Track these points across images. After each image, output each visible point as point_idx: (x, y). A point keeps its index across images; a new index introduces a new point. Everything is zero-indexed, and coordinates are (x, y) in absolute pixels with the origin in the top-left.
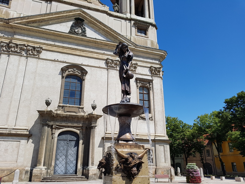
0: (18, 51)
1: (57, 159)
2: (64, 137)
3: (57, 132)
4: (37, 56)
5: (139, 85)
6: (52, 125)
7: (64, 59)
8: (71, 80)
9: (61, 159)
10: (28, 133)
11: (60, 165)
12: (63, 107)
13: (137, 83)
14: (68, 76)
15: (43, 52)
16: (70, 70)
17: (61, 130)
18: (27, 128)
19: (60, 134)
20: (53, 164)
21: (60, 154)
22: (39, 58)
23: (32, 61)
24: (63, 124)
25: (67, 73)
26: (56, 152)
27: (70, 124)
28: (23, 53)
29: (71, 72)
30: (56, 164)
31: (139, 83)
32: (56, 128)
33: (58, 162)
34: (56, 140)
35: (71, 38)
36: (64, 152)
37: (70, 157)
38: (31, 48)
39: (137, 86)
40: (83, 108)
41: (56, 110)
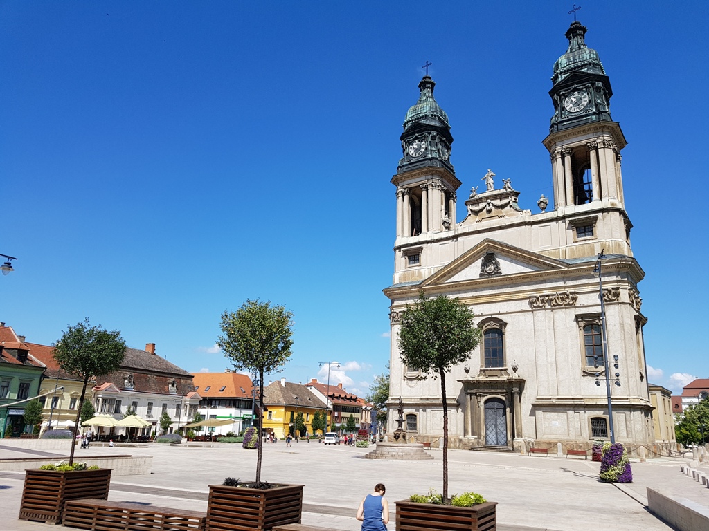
1: (486, 429)
2: (490, 404)
3: (483, 399)
5: (582, 324)
6: (476, 393)
7: (480, 311)
8: (490, 336)
9: (490, 429)
10: (456, 402)
11: (491, 436)
12: (484, 371)
13: (578, 322)
14: (486, 332)
16: (486, 324)
17: (486, 398)
18: (455, 397)
19: (486, 402)
20: (483, 433)
21: (490, 424)
24: (486, 391)
25: (484, 328)
26: (485, 422)
27: (492, 391)
29: (489, 327)
30: (486, 434)
31: (582, 321)
32: (480, 396)
33: (488, 432)
34: (482, 408)
35: (482, 282)
36: (493, 421)
37: (499, 427)
39: (580, 327)
40: (506, 370)
41: (479, 376)
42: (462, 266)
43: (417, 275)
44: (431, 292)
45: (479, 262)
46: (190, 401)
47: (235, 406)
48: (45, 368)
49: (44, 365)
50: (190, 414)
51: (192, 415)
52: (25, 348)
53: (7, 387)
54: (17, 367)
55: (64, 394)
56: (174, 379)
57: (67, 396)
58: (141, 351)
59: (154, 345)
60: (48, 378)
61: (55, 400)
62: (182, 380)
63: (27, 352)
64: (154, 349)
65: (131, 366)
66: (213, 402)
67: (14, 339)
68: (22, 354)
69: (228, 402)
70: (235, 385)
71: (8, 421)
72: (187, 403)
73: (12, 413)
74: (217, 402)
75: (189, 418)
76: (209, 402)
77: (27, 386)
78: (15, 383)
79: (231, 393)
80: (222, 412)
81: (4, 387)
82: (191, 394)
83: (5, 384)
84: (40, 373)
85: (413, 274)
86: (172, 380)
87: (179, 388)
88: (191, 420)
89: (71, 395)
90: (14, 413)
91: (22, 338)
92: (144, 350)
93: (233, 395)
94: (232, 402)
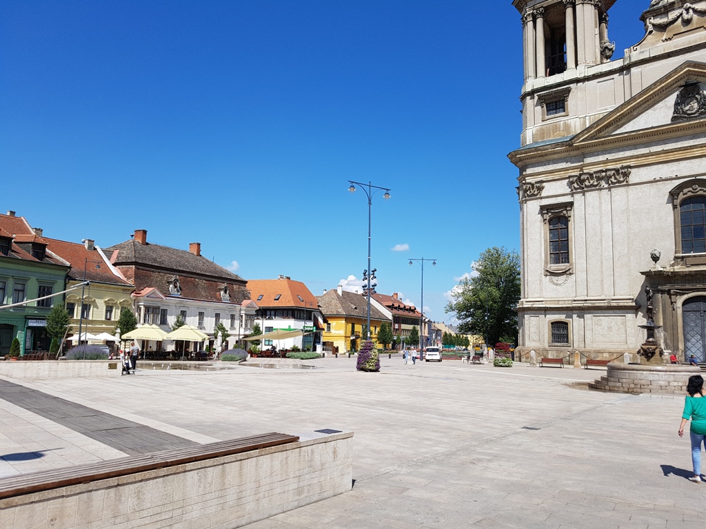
0: (595, 183)
1: (686, 340)
2: (693, 306)
3: (680, 300)
4: (625, 183)
6: (669, 290)
7: (673, 171)
8: (691, 207)
9: (693, 340)
10: (634, 304)
11: (694, 350)
12: (682, 258)
14: (683, 203)
15: (633, 171)
16: (685, 190)
17: (686, 297)
18: (632, 297)
19: (685, 303)
20: (681, 347)
21: (692, 333)
22: (629, 185)
23: (618, 192)
24: (688, 286)
25: (681, 196)
26: (684, 330)
27: (698, 286)
28: (603, 183)
29: (690, 194)
30: (686, 347)
32: (676, 294)
33: (689, 344)
34: (680, 311)
35: (678, 129)
36: (698, 329)
38: (613, 172)
41: (673, 265)
42: (641, 108)
43: (562, 128)
44: (587, 150)
45: (672, 99)
46: (245, 310)
47: (294, 317)
48: (70, 267)
49: (68, 264)
50: (246, 325)
51: (249, 327)
52: (41, 241)
53: (23, 291)
54: (34, 266)
55: (97, 300)
56: (225, 285)
57: (101, 304)
58: (184, 252)
59: (199, 244)
60: (76, 280)
61: (86, 308)
62: (235, 286)
63: (44, 246)
64: (199, 250)
65: (175, 268)
66: (268, 313)
67: (27, 231)
68: (39, 249)
69: (285, 312)
70: (291, 292)
71: (29, 334)
72: (243, 312)
73: (32, 324)
74: (273, 313)
75: (246, 329)
76: (264, 313)
77: (48, 290)
78: (33, 286)
79: (287, 302)
80: (279, 323)
81: (19, 291)
82: (245, 302)
83: (19, 287)
84: (63, 273)
85: (556, 128)
86: (223, 286)
87: (232, 295)
88: (248, 333)
89: (105, 302)
90: (35, 325)
91: (38, 230)
92: (188, 251)
93: (291, 304)
94: (290, 312)
